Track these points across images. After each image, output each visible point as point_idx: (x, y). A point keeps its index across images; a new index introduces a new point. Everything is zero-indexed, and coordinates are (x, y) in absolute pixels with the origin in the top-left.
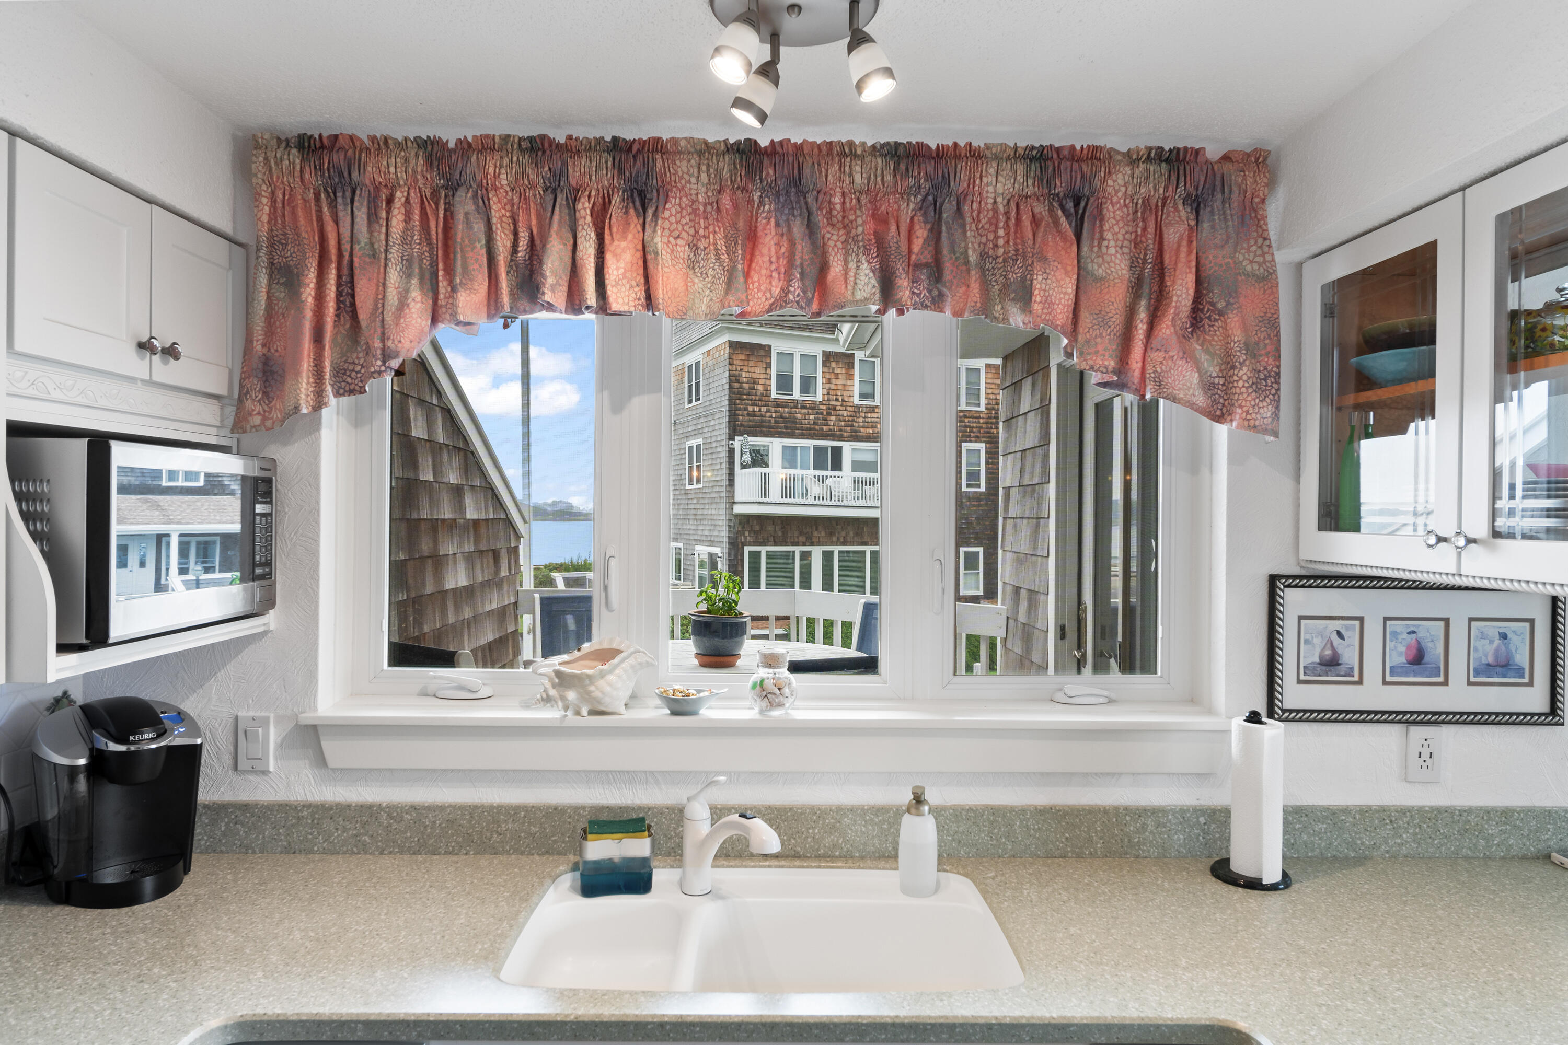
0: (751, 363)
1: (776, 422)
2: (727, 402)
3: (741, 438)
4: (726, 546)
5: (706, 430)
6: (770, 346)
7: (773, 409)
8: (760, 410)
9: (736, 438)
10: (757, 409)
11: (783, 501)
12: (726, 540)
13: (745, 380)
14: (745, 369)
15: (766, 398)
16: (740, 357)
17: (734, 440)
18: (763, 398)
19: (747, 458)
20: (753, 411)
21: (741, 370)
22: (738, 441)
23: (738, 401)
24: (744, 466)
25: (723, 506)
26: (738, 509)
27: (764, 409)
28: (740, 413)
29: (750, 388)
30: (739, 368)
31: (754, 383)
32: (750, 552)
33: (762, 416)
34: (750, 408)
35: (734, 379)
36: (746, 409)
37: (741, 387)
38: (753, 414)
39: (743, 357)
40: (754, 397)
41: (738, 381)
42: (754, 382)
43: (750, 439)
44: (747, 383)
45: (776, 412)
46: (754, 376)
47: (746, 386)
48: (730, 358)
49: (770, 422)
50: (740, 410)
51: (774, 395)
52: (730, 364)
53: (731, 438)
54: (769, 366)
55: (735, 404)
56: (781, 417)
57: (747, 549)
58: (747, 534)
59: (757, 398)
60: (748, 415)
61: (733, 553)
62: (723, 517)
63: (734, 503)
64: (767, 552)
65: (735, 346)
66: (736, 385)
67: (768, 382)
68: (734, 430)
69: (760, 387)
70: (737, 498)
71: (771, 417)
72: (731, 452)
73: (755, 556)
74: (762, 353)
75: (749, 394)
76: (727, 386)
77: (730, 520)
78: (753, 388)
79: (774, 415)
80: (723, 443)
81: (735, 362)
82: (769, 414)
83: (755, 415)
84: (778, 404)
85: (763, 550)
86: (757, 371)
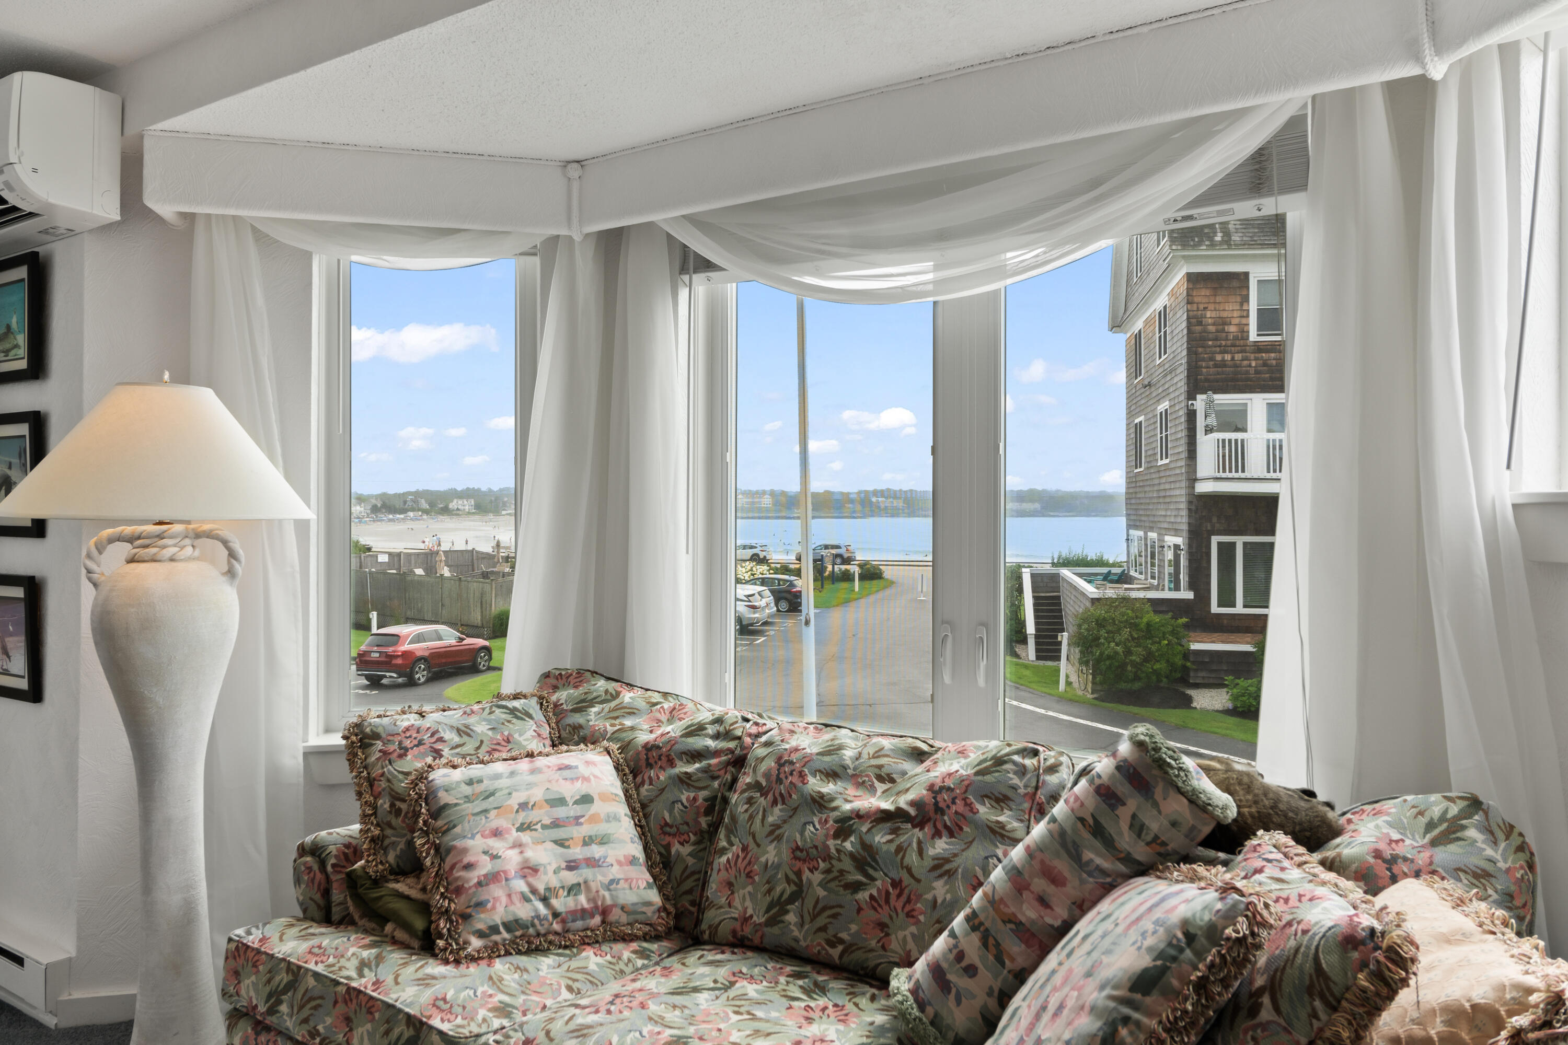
0: (1219, 299)
1: (1257, 372)
2: (1185, 353)
3: (1204, 397)
4: (1185, 534)
5: (1171, 390)
6: (1246, 274)
7: (1252, 356)
8: (1233, 359)
9: (1199, 397)
10: (1228, 357)
11: (1268, 476)
12: (1185, 527)
13: (1210, 321)
14: (1211, 307)
15: (1242, 342)
16: (1203, 294)
17: (1195, 399)
18: (1238, 343)
19: (1212, 421)
20: (1223, 360)
21: (1205, 309)
22: (1200, 403)
23: (1200, 350)
24: (1209, 430)
25: (1183, 484)
26: (1203, 488)
27: (1238, 357)
28: (1204, 364)
29: (1217, 331)
30: (1201, 307)
31: (1224, 324)
32: (1219, 544)
33: (1236, 366)
34: (1219, 357)
35: (1194, 321)
36: (1212, 359)
37: (1205, 331)
38: (1223, 364)
39: (1208, 292)
40: (1223, 343)
41: (1200, 323)
42: (1224, 322)
43: (1216, 396)
44: (1214, 324)
45: (1256, 359)
46: (1225, 314)
47: (1212, 328)
48: (1188, 295)
49: (1247, 372)
50: (1203, 360)
51: (1253, 336)
52: (1188, 303)
53: (1191, 396)
54: (1246, 299)
55: (1196, 353)
56: (1265, 365)
57: (1215, 540)
58: (1215, 520)
59: (1229, 343)
60: (1216, 366)
61: (1194, 545)
62: (1183, 499)
63: (1196, 480)
64: (1245, 544)
65: (1194, 279)
66: (1198, 328)
67: (1244, 321)
68: (1195, 386)
69: (1232, 329)
70: (1200, 474)
71: (1250, 366)
72: (1191, 415)
73: (1227, 551)
74: (1235, 283)
75: (1216, 339)
76: (1185, 332)
77: (1190, 502)
78: (1223, 331)
79: (1253, 364)
80: (1183, 405)
81: (1196, 300)
82: (1246, 363)
83: (1225, 366)
84: (1259, 348)
85: (1240, 541)
86: (1230, 309)
